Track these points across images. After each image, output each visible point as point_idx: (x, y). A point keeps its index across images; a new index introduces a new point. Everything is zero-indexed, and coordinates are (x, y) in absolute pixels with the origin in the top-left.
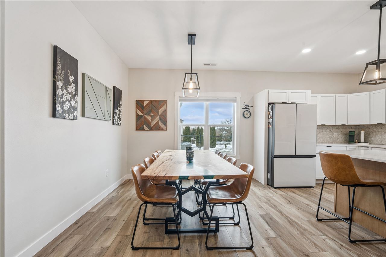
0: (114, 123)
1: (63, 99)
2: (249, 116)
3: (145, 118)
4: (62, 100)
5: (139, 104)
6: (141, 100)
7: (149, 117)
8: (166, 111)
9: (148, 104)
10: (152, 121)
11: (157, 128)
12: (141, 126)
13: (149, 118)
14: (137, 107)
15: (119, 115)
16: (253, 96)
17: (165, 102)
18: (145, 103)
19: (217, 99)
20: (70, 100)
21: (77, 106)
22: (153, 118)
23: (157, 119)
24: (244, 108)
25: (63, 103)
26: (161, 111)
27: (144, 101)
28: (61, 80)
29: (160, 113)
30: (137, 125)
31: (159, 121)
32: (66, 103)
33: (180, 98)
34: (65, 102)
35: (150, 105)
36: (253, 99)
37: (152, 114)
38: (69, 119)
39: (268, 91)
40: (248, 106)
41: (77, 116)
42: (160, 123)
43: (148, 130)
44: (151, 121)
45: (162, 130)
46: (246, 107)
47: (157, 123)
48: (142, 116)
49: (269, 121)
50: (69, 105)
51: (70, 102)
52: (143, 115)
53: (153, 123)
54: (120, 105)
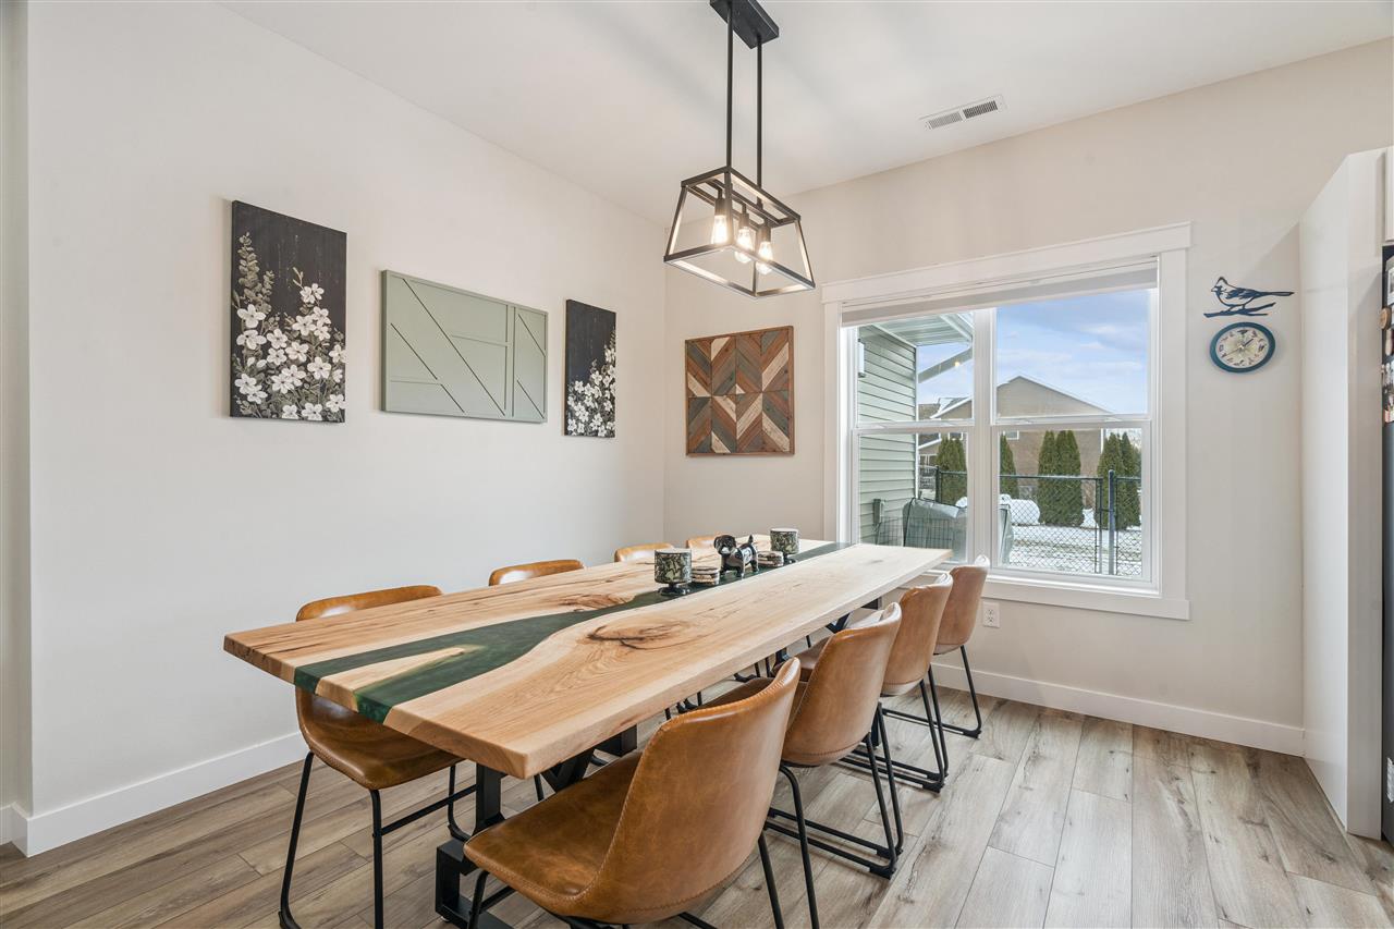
0: (569, 429)
1: (270, 360)
2: (1262, 355)
3: (717, 409)
4: (262, 364)
5: (697, 354)
6: (699, 340)
7: (729, 401)
8: (786, 372)
9: (726, 349)
10: (739, 415)
11: (756, 444)
12: (703, 438)
13: (728, 406)
14: (688, 367)
15: (599, 401)
16: (1297, 226)
17: (785, 334)
18: (716, 347)
19: (1028, 284)
20: (303, 359)
21: (343, 380)
22: (742, 405)
23: (757, 406)
24: (1222, 313)
25: (269, 371)
26: (768, 375)
27: (711, 340)
28: (255, 303)
29: (766, 383)
30: (688, 433)
31: (764, 415)
32: (285, 372)
33: (846, 310)
34: (279, 370)
35: (733, 353)
36: (1294, 247)
37: (739, 391)
38: (303, 419)
39: (1384, 157)
40: (1254, 294)
41: (342, 411)
42: (768, 424)
43: (724, 454)
44: (734, 416)
45: (775, 451)
46: (1235, 301)
47: (758, 422)
48: (704, 400)
49: (1384, 375)
50: (303, 375)
51: (303, 366)
52: (709, 395)
53: (742, 426)
54: (602, 366)
